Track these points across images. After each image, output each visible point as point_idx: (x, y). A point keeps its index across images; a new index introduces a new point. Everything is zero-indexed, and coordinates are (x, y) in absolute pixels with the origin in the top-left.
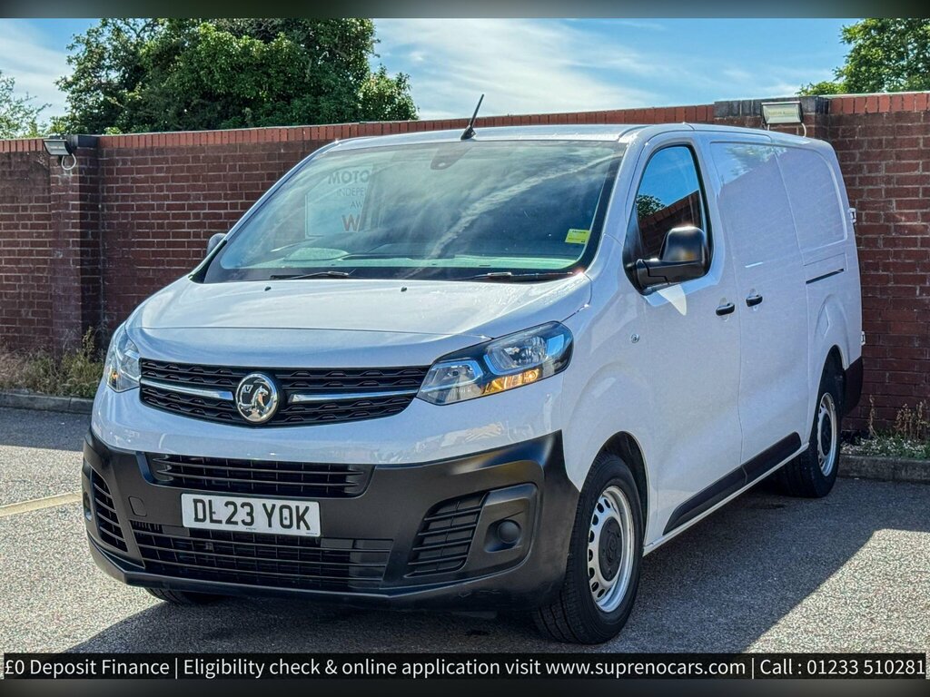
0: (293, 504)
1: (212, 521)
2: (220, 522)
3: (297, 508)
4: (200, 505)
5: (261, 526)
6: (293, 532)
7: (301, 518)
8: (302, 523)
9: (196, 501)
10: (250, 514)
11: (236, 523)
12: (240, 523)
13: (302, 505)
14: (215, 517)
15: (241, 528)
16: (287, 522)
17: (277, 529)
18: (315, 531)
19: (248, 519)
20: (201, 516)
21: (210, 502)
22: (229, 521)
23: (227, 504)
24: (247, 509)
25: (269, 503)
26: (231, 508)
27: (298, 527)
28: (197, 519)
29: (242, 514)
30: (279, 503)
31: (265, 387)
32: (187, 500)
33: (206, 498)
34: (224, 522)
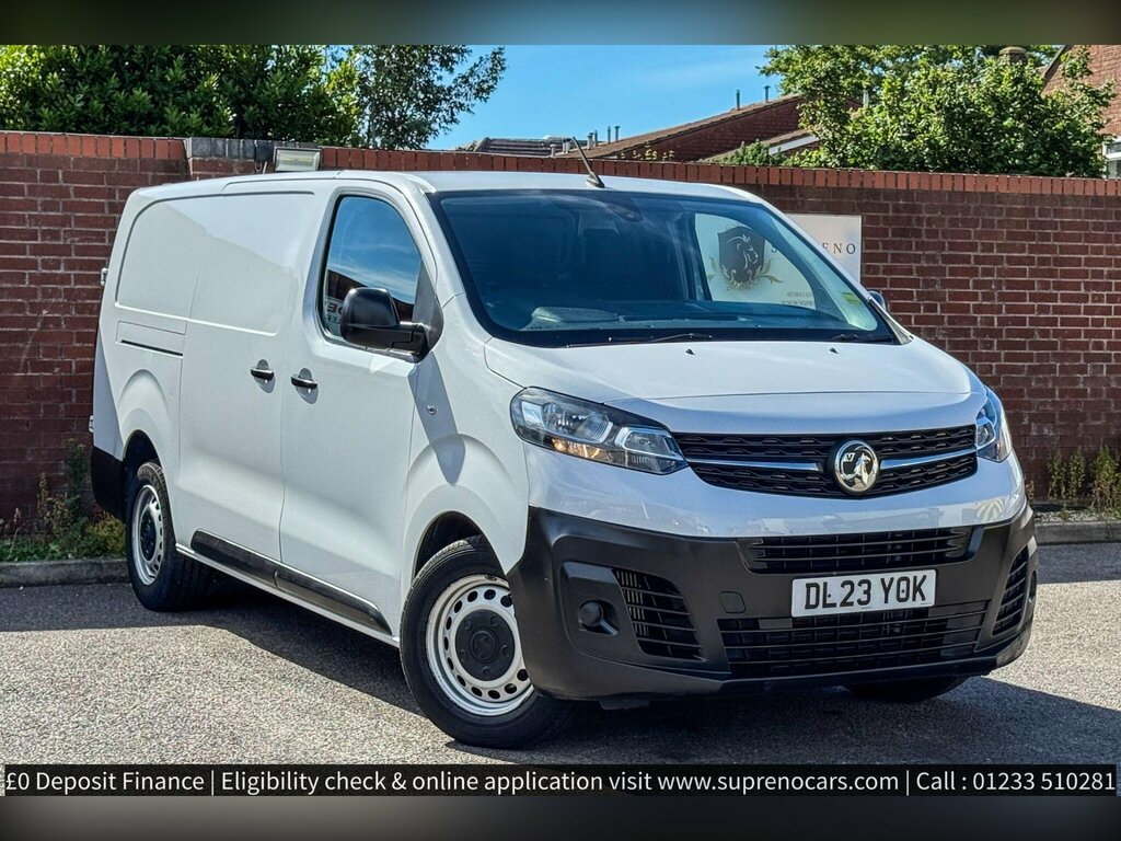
0: (910, 575)
1: (825, 605)
2: (834, 605)
3: (915, 578)
4: (813, 590)
5: (877, 604)
6: (909, 604)
7: (917, 589)
8: (918, 594)
9: (809, 586)
10: (867, 592)
11: (851, 604)
12: (856, 603)
13: (920, 574)
14: (829, 601)
15: (857, 609)
16: (903, 595)
17: (893, 604)
18: (930, 601)
19: (864, 598)
20: (812, 602)
21: (825, 584)
22: (845, 603)
23: (843, 586)
24: (865, 586)
25: (887, 577)
26: (848, 587)
27: (914, 599)
28: (808, 606)
29: (859, 594)
30: (897, 576)
31: (866, 454)
32: (799, 586)
33: (820, 581)
34: (838, 605)
